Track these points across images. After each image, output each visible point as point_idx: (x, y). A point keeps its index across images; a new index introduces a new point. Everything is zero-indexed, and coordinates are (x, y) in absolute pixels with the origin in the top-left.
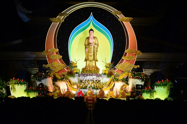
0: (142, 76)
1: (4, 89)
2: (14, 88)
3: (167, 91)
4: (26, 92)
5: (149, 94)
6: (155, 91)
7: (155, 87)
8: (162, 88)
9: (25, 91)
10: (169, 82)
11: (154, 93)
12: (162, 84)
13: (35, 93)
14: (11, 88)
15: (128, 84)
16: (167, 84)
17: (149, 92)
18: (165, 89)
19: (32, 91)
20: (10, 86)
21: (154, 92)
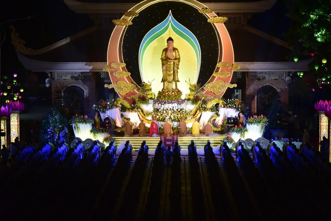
0: (236, 105)
1: (65, 128)
2: (78, 128)
3: (260, 130)
4: (92, 133)
5: (240, 134)
6: (247, 130)
7: (247, 125)
8: (256, 125)
9: (91, 131)
10: (263, 118)
11: (246, 133)
12: (256, 121)
13: (103, 134)
14: (75, 128)
15: (218, 115)
16: (261, 120)
17: (239, 131)
18: (259, 127)
19: (100, 132)
20: (74, 125)
21: (245, 131)
